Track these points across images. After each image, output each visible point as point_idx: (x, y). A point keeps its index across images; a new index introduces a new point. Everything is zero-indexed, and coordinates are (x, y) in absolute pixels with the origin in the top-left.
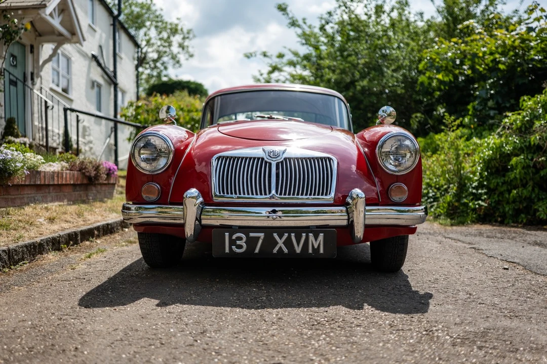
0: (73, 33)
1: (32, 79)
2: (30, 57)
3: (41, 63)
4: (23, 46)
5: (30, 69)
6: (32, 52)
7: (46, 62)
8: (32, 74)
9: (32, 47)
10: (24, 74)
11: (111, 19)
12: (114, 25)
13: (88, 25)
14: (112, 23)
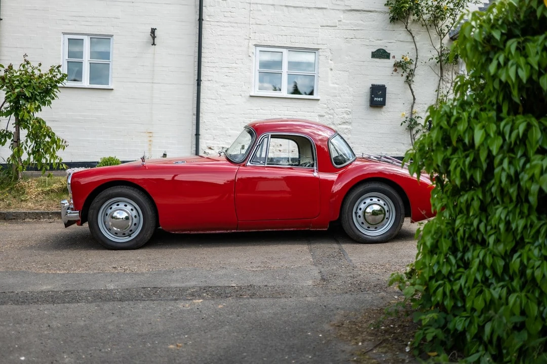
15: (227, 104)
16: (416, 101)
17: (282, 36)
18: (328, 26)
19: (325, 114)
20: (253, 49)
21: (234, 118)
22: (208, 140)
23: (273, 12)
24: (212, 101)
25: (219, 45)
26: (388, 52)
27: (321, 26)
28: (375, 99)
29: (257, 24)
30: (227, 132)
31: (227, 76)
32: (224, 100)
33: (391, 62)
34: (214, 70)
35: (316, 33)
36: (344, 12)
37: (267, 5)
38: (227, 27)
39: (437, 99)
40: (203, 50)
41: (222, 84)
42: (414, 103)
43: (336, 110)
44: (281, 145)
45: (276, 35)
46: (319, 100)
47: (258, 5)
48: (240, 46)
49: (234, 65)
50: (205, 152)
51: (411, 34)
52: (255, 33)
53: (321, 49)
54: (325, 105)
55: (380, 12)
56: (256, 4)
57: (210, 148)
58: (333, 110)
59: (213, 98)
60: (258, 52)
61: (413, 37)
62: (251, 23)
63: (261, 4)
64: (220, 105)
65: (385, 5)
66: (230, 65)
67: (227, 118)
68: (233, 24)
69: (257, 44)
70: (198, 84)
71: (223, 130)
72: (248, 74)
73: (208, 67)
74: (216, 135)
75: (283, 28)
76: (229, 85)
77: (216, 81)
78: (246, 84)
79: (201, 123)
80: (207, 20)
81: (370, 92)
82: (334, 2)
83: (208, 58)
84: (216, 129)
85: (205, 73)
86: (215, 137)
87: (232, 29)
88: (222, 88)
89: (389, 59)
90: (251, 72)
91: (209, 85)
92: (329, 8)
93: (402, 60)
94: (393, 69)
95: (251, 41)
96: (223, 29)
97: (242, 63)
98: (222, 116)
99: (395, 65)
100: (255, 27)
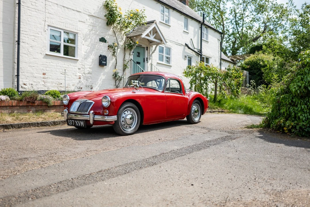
0: (161, 41)
1: (147, 60)
2: (146, 52)
3: (151, 53)
4: (144, 48)
5: (146, 57)
6: (147, 50)
7: (153, 53)
8: (147, 58)
9: (147, 48)
10: (144, 59)
11: (200, 24)
12: (201, 28)
13: (183, 31)
14: (200, 27)
15: (34, 58)
16: (117, 65)
17: (61, 22)
18: (81, 21)
19: (81, 68)
20: (46, 27)
22: (23, 79)
23: (57, 8)
24: (24, 55)
25: (29, 21)
26: (106, 39)
27: (79, 21)
28: (103, 62)
30: (34, 75)
31: (33, 41)
32: (32, 55)
33: (107, 45)
34: (26, 36)
35: (77, 24)
36: (88, 16)
37: (54, 3)
38: (33, 11)
39: (124, 65)
40: (21, 23)
41: (31, 46)
42: (116, 65)
43: (85, 66)
44: (61, 84)
45: (58, 21)
46: (78, 60)
48: (40, 24)
49: (37, 35)
50: (22, 87)
51: (114, 32)
52: (48, 18)
53: (79, 33)
54: (81, 63)
55: (102, 19)
56: (49, 1)
57: (25, 84)
58: (84, 66)
59: (26, 53)
60: (49, 30)
61: (115, 34)
62: (46, 12)
63: (51, 2)
64: (30, 58)
65: (105, 16)
66: (35, 35)
67: (34, 66)
68: (36, 11)
69: (49, 24)
70: (19, 44)
71: (32, 73)
72: (45, 41)
73: (23, 34)
74: (28, 77)
75: (62, 18)
76: (35, 46)
77: (27, 43)
78: (44, 47)
79: (20, 69)
80: (22, 5)
81: (99, 58)
82: (84, 10)
83: (23, 28)
84: (28, 73)
85: (21, 37)
86: (27, 78)
87: (36, 13)
88: (30, 47)
89: (106, 43)
90: (46, 41)
91: (23, 45)
92: (82, 12)
93: (112, 44)
94: (108, 48)
95: (46, 22)
96: (31, 12)
97: (42, 34)
98: (31, 65)
99: (108, 46)
100: (48, 14)
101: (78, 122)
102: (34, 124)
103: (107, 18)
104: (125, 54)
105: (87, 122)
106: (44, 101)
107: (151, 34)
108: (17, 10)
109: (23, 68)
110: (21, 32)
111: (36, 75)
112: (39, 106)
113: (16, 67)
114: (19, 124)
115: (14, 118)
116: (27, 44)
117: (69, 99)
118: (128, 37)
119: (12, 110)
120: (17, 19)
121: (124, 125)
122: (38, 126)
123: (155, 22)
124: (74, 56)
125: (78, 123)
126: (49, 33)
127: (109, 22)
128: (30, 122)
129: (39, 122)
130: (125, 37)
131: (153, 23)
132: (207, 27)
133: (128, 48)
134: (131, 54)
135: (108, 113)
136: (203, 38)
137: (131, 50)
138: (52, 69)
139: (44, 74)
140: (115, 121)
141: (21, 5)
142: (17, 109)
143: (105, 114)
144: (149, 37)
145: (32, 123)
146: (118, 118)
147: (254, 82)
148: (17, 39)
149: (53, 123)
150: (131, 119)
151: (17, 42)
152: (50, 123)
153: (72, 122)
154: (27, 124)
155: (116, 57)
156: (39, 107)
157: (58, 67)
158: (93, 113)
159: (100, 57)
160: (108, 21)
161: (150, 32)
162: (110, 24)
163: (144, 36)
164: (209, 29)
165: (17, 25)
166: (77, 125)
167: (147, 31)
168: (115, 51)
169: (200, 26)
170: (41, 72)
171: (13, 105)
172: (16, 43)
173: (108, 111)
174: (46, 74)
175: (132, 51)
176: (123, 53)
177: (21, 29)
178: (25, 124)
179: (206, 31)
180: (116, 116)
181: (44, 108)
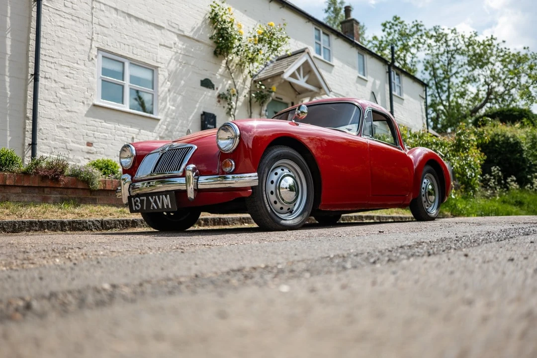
0: (320, 88)
9: (293, 104)
11: (387, 67)
12: (389, 72)
13: (356, 77)
14: (388, 70)
15: (68, 111)
17: (124, 44)
18: (165, 46)
19: (164, 136)
20: (94, 52)
21: (76, 129)
22: (44, 152)
23: (115, 16)
24: (48, 103)
25: (58, 37)
26: (213, 83)
27: (160, 45)
28: (208, 126)
29: (100, 25)
30: (68, 144)
31: (67, 76)
32: (64, 104)
33: (215, 93)
34: (52, 66)
35: (156, 50)
36: (177, 36)
37: (110, 7)
38: (68, 19)
40: (42, 40)
41: (63, 86)
45: (119, 42)
46: (159, 120)
47: (101, 4)
48: (83, 45)
49: (75, 65)
51: (230, 70)
52: (98, 34)
53: (160, 67)
54: (164, 127)
55: (206, 44)
59: (51, 100)
60: (100, 56)
61: (231, 73)
62: (94, 22)
63: (105, 4)
64: (60, 110)
65: (210, 38)
66: (71, 64)
67: (67, 128)
68: (74, 18)
69: (100, 47)
70: (36, 80)
71: (64, 142)
72: (91, 78)
73: (46, 61)
74: (55, 148)
75: (126, 37)
76: (71, 87)
77: (55, 80)
78: (89, 90)
79: (38, 130)
80: (45, 5)
81: (202, 119)
82: (170, 23)
83: (45, 49)
84: (55, 140)
85: (41, 68)
86: (53, 150)
87: (73, 23)
88: (61, 89)
89: (214, 89)
90: (94, 77)
91: (46, 83)
92: (165, 27)
93: (226, 92)
94: (217, 100)
95: (93, 42)
96: (62, 19)
97: (85, 65)
98: (61, 124)
99: (219, 96)
100: (98, 27)
101: (155, 199)
102: (53, 224)
103: (215, 42)
104: (251, 113)
105: (180, 195)
106: (81, 177)
107: (300, 75)
108: (34, 14)
109: (45, 131)
110: (42, 57)
111: (72, 145)
112: (68, 188)
113: (29, 127)
114: (15, 222)
115: (7, 211)
116: (53, 81)
117: (134, 153)
118: (255, 82)
119: (5, 194)
120: (33, 31)
121: (275, 202)
122: (62, 231)
123: (307, 51)
124: (152, 113)
125: (155, 202)
126: (99, 63)
127: (219, 49)
128: (42, 220)
129: (65, 220)
130: (249, 79)
131: (304, 54)
132: (399, 72)
133: (257, 101)
134: (262, 114)
135: (233, 168)
136: (393, 93)
137: (262, 104)
138: (107, 135)
139: (89, 144)
140: (252, 188)
141: (43, 6)
142: (18, 194)
143: (227, 169)
144: (297, 79)
145: (48, 222)
146: (261, 179)
147: (498, 170)
148: (34, 71)
149: (99, 225)
150: (291, 188)
151: (33, 77)
152: (94, 224)
153: (142, 201)
154: (35, 222)
155: (234, 116)
156: (70, 191)
157: (119, 132)
158: (194, 170)
159: (204, 116)
160: (217, 48)
161: (298, 70)
162: (220, 54)
163: (286, 76)
164: (403, 75)
165: (33, 43)
166: (153, 207)
167: (293, 69)
168: (232, 106)
169: (386, 69)
170: (82, 141)
171: (7, 183)
172: (31, 79)
173: (235, 162)
174: (94, 145)
175: (265, 108)
176: (248, 111)
177: (42, 51)
178: (31, 223)
179: (398, 80)
180: (256, 174)
181: (81, 194)
